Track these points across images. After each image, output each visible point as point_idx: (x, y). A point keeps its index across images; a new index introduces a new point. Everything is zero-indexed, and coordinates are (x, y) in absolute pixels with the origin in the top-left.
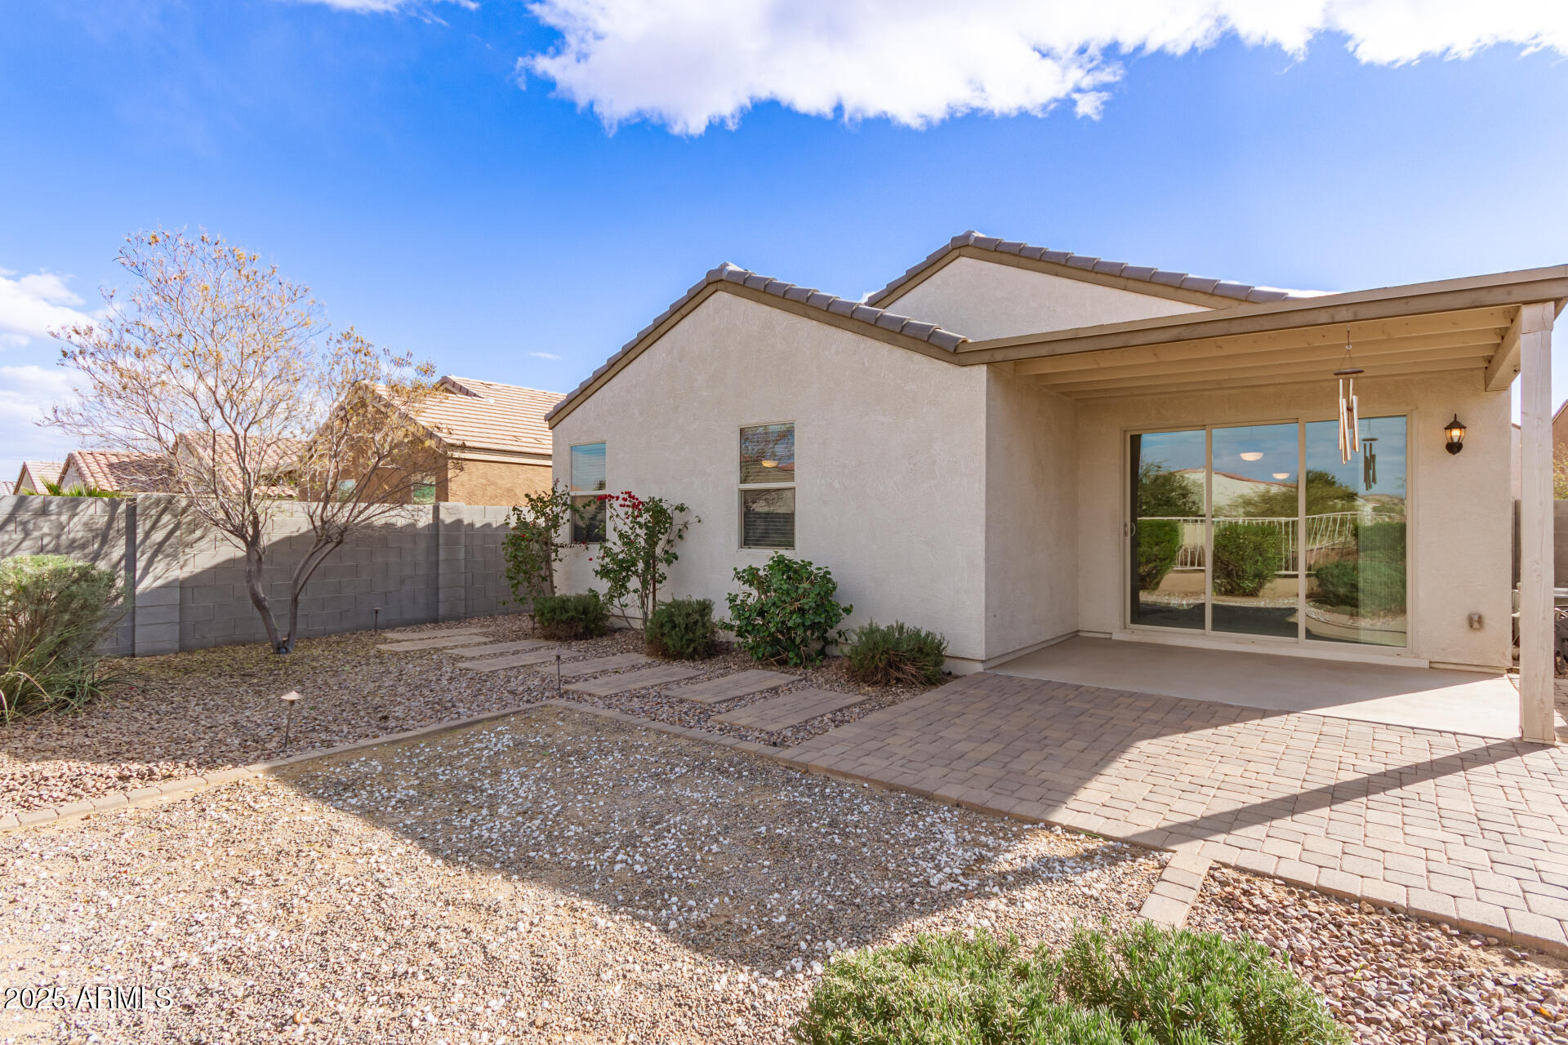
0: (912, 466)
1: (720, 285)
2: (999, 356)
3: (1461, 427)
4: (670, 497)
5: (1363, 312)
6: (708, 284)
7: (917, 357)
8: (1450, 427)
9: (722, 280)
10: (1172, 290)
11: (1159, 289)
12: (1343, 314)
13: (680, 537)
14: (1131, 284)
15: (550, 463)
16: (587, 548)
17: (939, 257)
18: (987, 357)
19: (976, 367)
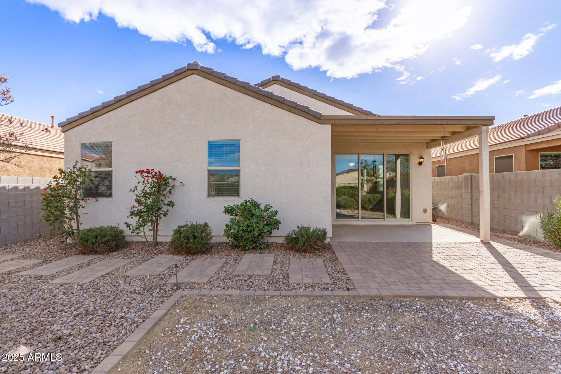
0: (299, 162)
1: (195, 72)
2: (337, 122)
3: (423, 158)
4: (166, 173)
5: (450, 122)
6: (188, 70)
7: (301, 118)
8: (420, 158)
9: (197, 69)
10: (349, 109)
11: (346, 108)
12: (445, 122)
13: (170, 193)
14: (337, 105)
15: (63, 156)
16: (97, 200)
17: (267, 82)
18: (333, 122)
19: (327, 125)
